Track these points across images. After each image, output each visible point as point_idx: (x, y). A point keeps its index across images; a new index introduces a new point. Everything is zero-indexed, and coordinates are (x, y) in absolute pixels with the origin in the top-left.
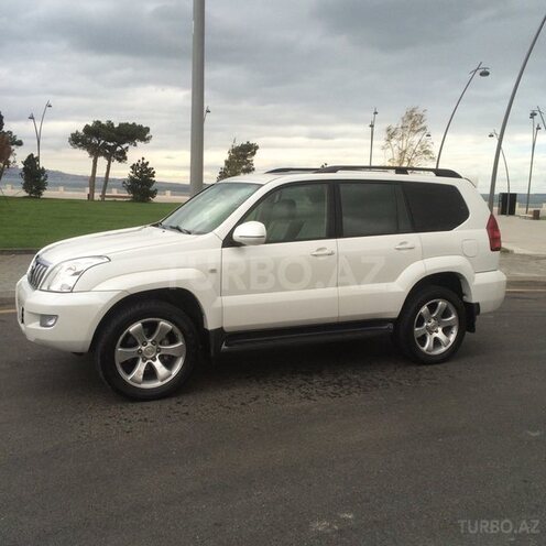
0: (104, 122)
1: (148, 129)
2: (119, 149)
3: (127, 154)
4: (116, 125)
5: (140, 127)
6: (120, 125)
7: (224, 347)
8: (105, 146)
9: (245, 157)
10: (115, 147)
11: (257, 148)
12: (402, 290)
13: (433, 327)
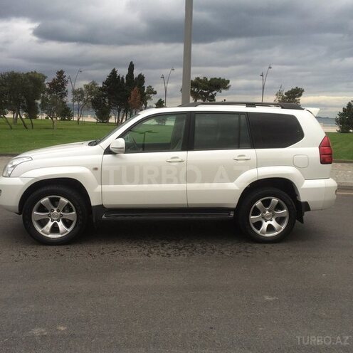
0: (201, 78)
1: (228, 81)
2: (210, 94)
3: (216, 98)
4: (209, 80)
5: (224, 80)
6: (212, 79)
7: (103, 217)
8: (202, 93)
9: (294, 97)
10: (208, 93)
11: (303, 91)
12: (237, 188)
13: (268, 217)
